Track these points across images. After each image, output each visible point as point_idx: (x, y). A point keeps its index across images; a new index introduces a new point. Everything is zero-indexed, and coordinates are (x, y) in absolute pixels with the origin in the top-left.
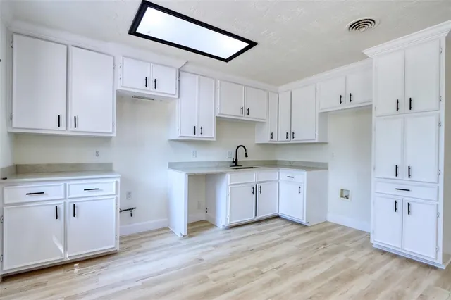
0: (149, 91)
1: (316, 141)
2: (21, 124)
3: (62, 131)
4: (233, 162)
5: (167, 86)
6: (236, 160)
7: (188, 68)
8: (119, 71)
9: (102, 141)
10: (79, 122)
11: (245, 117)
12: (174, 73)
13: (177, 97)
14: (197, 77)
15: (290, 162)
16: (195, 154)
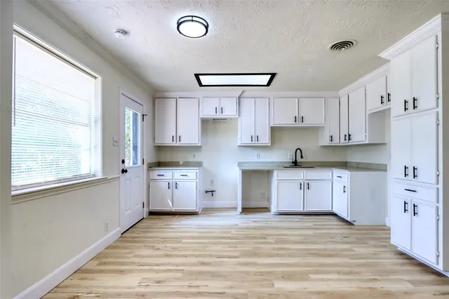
0: (219, 116)
1: (367, 142)
2: (159, 142)
3: (174, 144)
4: (293, 163)
5: (230, 110)
6: (296, 160)
7: (245, 94)
8: (201, 106)
9: (195, 149)
10: (182, 139)
11: (299, 124)
12: (234, 101)
13: (237, 116)
14: (253, 99)
15: (357, 163)
16: (258, 156)
